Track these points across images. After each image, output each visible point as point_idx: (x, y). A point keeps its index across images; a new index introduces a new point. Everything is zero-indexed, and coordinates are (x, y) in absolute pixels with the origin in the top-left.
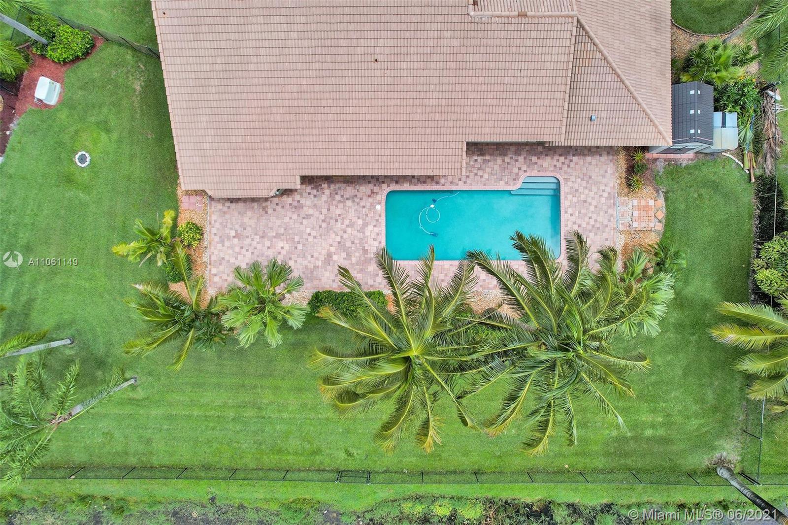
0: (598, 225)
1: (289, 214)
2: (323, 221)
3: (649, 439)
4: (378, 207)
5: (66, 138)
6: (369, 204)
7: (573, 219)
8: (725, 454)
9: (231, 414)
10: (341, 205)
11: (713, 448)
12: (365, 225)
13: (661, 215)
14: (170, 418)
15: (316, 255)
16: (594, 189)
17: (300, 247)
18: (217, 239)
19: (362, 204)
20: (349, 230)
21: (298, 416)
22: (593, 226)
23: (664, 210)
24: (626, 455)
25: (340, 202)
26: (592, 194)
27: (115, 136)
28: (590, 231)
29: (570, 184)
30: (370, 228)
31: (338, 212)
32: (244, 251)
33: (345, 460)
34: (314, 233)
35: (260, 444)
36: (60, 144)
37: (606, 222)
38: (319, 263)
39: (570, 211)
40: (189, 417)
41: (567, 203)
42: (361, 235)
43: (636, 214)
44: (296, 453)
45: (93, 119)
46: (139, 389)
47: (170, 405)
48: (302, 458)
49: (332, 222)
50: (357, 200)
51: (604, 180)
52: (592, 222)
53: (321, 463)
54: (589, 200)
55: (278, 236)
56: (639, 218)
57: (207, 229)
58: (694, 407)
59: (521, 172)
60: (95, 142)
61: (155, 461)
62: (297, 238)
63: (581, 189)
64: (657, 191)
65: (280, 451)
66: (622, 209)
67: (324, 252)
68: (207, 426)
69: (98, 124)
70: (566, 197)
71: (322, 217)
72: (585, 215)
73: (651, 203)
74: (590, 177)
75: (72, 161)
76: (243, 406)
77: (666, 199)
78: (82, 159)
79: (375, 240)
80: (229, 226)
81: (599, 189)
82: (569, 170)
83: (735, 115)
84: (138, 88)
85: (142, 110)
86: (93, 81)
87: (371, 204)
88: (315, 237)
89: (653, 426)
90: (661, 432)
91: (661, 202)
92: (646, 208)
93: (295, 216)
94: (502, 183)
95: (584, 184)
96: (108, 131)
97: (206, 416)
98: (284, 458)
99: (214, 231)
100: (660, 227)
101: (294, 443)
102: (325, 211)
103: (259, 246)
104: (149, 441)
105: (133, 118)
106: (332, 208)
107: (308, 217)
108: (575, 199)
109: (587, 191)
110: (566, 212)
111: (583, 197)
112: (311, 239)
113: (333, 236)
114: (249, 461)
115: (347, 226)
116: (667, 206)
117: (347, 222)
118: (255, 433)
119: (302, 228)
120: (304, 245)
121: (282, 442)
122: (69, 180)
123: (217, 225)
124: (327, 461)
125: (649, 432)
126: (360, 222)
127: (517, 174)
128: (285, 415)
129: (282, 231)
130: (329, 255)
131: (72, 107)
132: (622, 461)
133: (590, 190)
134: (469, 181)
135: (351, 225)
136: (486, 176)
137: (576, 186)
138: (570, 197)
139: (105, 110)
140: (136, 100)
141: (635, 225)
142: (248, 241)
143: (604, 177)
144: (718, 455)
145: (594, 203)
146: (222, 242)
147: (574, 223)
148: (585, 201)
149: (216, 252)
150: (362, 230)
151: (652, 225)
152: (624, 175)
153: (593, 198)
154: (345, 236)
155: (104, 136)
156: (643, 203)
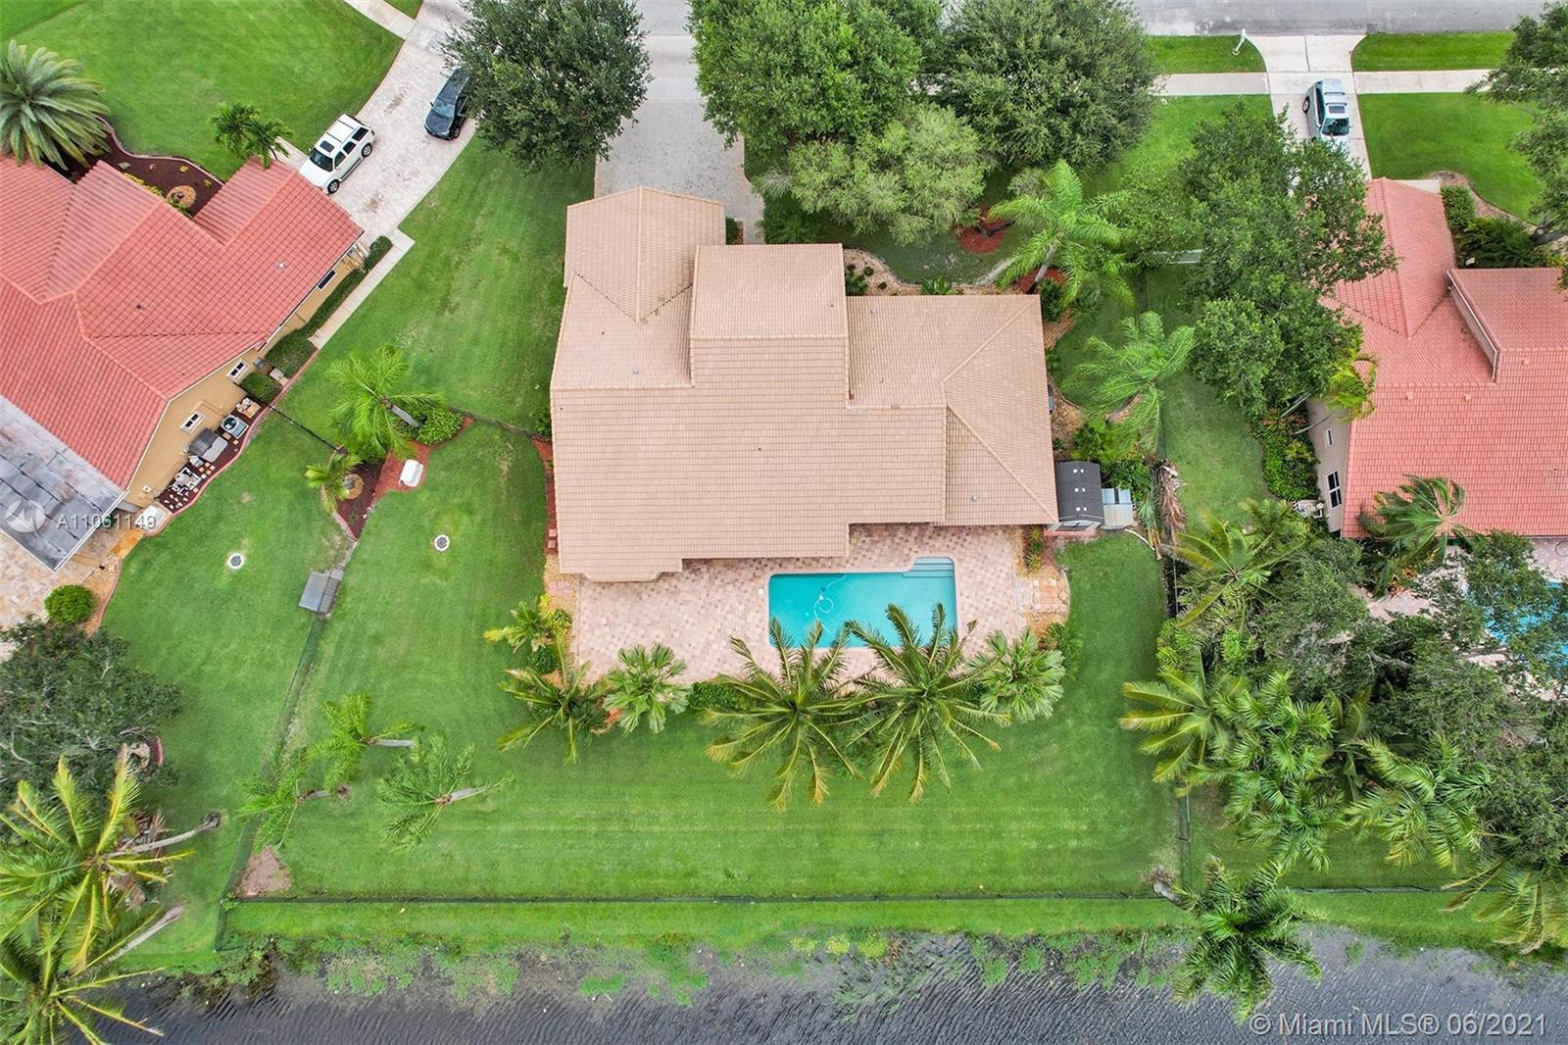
0: (996, 608)
1: (665, 600)
2: (702, 607)
3: (1074, 852)
4: (761, 592)
5: (426, 522)
6: (750, 589)
7: (970, 601)
8: (1161, 867)
9: (594, 829)
10: (721, 590)
11: (1149, 861)
12: (747, 610)
13: (1065, 595)
14: (522, 835)
15: (694, 644)
16: (992, 570)
17: (676, 635)
18: (586, 627)
19: (744, 588)
20: (730, 616)
21: (670, 829)
22: (992, 609)
23: (1068, 590)
24: (1051, 871)
25: (719, 586)
26: (989, 575)
27: (478, 518)
28: (989, 614)
29: (965, 564)
30: (752, 614)
31: (718, 597)
32: (615, 640)
33: (724, 883)
34: (691, 620)
35: (626, 866)
36: (419, 528)
37: (1005, 604)
38: (697, 653)
39: (966, 593)
40: (545, 832)
41: (963, 585)
42: (742, 622)
43: (1038, 595)
44: (667, 876)
45: (456, 501)
46: (489, 800)
47: (523, 818)
48: (675, 882)
49: (712, 608)
50: (738, 584)
51: (1001, 560)
52: (990, 604)
53: (697, 887)
54: (986, 581)
55: (653, 623)
56: (1042, 598)
57: (575, 617)
58: (1122, 812)
59: (912, 553)
60: (456, 525)
61: (500, 890)
62: (673, 626)
63: (977, 570)
64: (1059, 571)
65: (649, 874)
66: (1022, 590)
67: (703, 640)
68: (564, 844)
69: (460, 507)
70: (961, 580)
71: (702, 603)
72: (982, 597)
73: (1054, 583)
74: (986, 557)
75: (430, 546)
76: (606, 818)
77: (1070, 578)
78: (442, 543)
79: (758, 626)
80: (600, 613)
81: (995, 569)
82: (963, 550)
83: (1128, 492)
84: (505, 468)
85: (508, 491)
86: (459, 461)
87: (754, 589)
88: (693, 624)
89: (1077, 836)
90: (1087, 843)
91: (1065, 581)
92: (1049, 588)
93: (672, 603)
94: (892, 565)
95: (980, 564)
96: (471, 512)
97: (564, 832)
98: (652, 882)
99: (583, 618)
100: (1065, 609)
101: (665, 863)
102: (703, 596)
103: (632, 635)
104: (493, 865)
105: (498, 500)
106: (712, 593)
107: (685, 603)
108: (971, 580)
109: (983, 572)
110: (962, 595)
111: (979, 578)
112: (688, 627)
113: (712, 622)
114: (611, 886)
115: (728, 612)
116: (1071, 587)
117: (727, 608)
118: (622, 851)
119: (680, 615)
120: (681, 633)
121: (651, 861)
122: (427, 565)
123: (587, 612)
124: (703, 884)
125: (1073, 843)
126: (742, 607)
127: (908, 555)
128: (656, 829)
129: (657, 618)
130: (709, 644)
131: (434, 489)
132: (1046, 880)
133: (987, 571)
134: (857, 563)
135: (732, 610)
136: (875, 558)
137: (972, 567)
138: (965, 578)
139: (469, 492)
140: (502, 481)
141: (1038, 607)
142: (620, 630)
143: (1001, 556)
144: (1154, 869)
145: (992, 584)
146: (592, 631)
147: (972, 606)
148: (981, 583)
149: (585, 642)
150: (744, 617)
151: (1056, 606)
152: (1022, 554)
153: (990, 579)
154: (726, 623)
155: (466, 518)
156: (1045, 583)
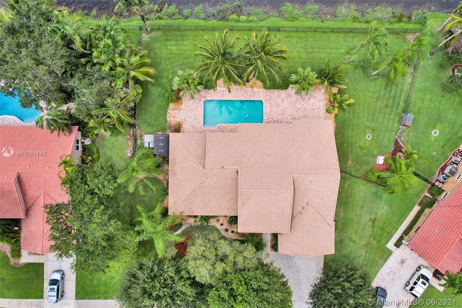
0: (191, 111)
1: (296, 116)
2: (285, 114)
3: (173, 41)
4: (266, 118)
5: (374, 144)
6: (269, 119)
7: (199, 114)
8: (147, 36)
9: (316, 50)
10: (278, 119)
11: (151, 38)
12: (270, 112)
13: (168, 115)
14: (338, 49)
15: (287, 102)
16: (192, 124)
17: (292, 105)
18: (321, 108)
19: (271, 119)
20: (276, 111)
21: (293, 49)
23: (167, 117)
24: (180, 36)
26: (193, 122)
27: (357, 145)
28: (193, 109)
29: (200, 126)
30: (268, 111)
31: (279, 117)
32: (312, 104)
33: (277, 35)
34: (288, 110)
35: (306, 40)
36: (376, 142)
37: (188, 112)
38: (286, 99)
39: (200, 116)
40: (331, 49)
41: (201, 119)
42: (271, 109)
43: (177, 115)
44: (294, 37)
45: (365, 151)
46: (348, 58)
47: (337, 53)
48: (291, 35)
49: (281, 114)
50: (273, 121)
51: (188, 127)
52: (193, 113)
53: (285, 34)
54: (193, 120)
55: (300, 109)
57: (325, 112)
58: (157, 51)
59: (217, 130)
60: (365, 143)
61: (343, 34)
62: (294, 108)
63: (196, 124)
64: (170, 123)
65: (299, 37)
66: (182, 117)
67: (284, 103)
68: (325, 46)
69: (364, 149)
70: (201, 121)
72: (195, 115)
73: (172, 119)
74: (193, 128)
75: (373, 137)
76: (311, 53)
77: (166, 120)
78: (369, 137)
79: (267, 107)
80: (317, 113)
81: (190, 124)
82: (200, 130)
83: (145, 146)
84: (350, 161)
85: (348, 154)
86: (365, 164)
88: (287, 108)
89: (171, 45)
90: (169, 43)
91: (168, 120)
92: (173, 117)
93: (294, 115)
94: (223, 126)
95: (195, 126)
96: (360, 147)
97: (325, 49)
98: (298, 35)
99: (322, 111)
100: (169, 111)
101: (294, 40)
102: (284, 117)
103: (306, 105)
104: (345, 41)
105: (352, 151)
106: (281, 118)
107: (290, 115)
108: (198, 120)
110: (202, 116)
111: (196, 121)
112: (289, 108)
113: (281, 109)
114: (310, 34)
116: (166, 118)
117: (276, 113)
118: (307, 44)
119: (292, 112)
121: (298, 41)
122: (373, 130)
123: (321, 113)
124: (283, 34)
125: (173, 43)
126: (272, 113)
128: (297, 49)
129: (299, 111)
130: (282, 102)
131: (373, 155)
132: (182, 33)
134: (235, 127)
136: (229, 128)
137: (198, 125)
139: (361, 154)
140: (350, 157)
141: (178, 112)
142: (310, 107)
144: (149, 36)
146: (319, 107)
147: (199, 112)
149: (321, 104)
151: (172, 112)
152: (181, 129)
154: (277, 109)
155: (361, 145)
156: (175, 119)
